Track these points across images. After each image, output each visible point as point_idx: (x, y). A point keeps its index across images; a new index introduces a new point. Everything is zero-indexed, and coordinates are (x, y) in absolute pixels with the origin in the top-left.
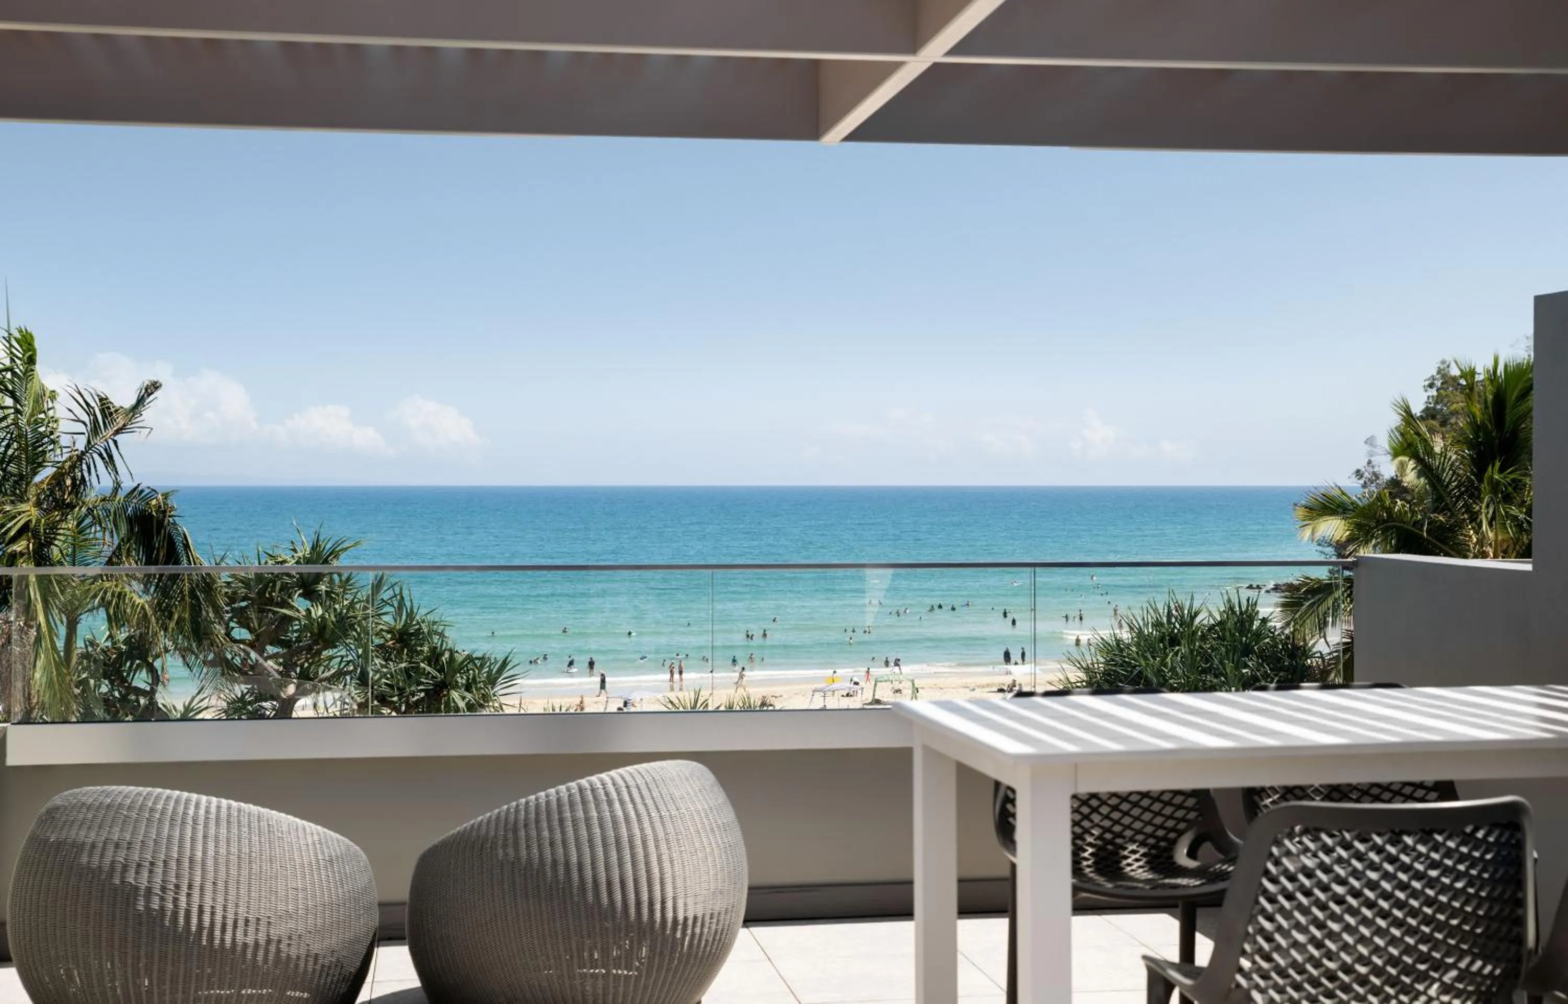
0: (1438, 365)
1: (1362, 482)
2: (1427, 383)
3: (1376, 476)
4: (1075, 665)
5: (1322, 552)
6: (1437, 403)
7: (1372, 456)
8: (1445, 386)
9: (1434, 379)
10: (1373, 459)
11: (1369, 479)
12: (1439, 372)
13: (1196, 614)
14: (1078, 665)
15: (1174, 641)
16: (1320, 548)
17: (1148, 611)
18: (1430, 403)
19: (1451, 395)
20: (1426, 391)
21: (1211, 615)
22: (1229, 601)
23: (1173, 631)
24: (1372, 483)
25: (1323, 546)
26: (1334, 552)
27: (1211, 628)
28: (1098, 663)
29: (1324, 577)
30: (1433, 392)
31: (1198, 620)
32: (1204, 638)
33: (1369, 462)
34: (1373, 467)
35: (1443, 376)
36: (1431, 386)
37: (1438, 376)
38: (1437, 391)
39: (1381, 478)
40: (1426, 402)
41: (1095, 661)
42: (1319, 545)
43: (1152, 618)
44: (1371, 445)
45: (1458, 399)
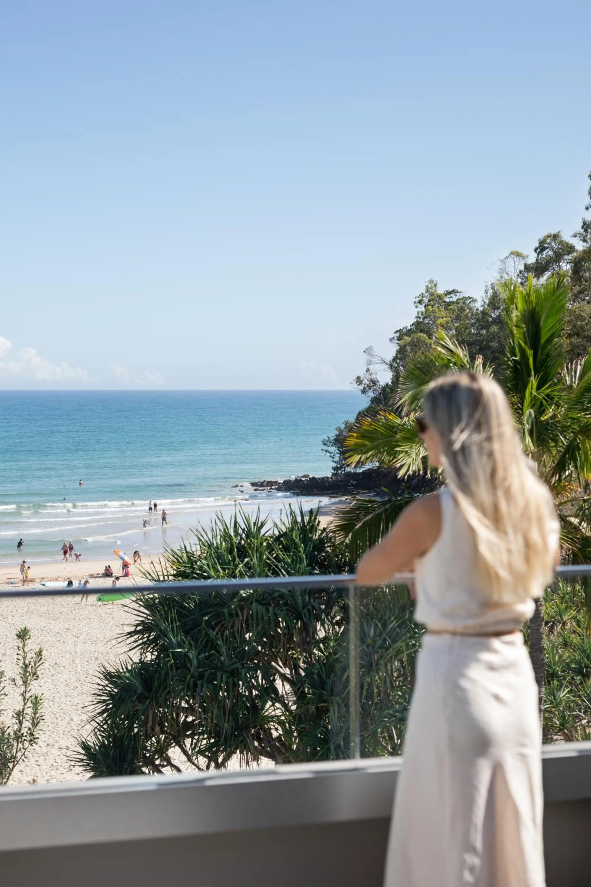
0: (427, 284)
1: (361, 387)
2: (417, 300)
3: (374, 382)
4: (147, 578)
5: (327, 451)
6: (424, 318)
7: (370, 364)
8: (432, 303)
9: (423, 296)
10: (371, 367)
11: (368, 386)
12: (427, 291)
13: (263, 525)
14: (150, 577)
15: (242, 552)
16: (325, 448)
17: (216, 524)
18: (420, 318)
19: (437, 310)
20: (416, 307)
21: (276, 525)
22: (292, 512)
23: (240, 543)
24: (370, 389)
25: (329, 446)
26: (337, 451)
27: (277, 539)
28: (168, 576)
29: (330, 475)
30: (422, 308)
31: (263, 531)
32: (270, 548)
33: (368, 370)
34: (371, 374)
35: (432, 294)
36: (420, 302)
37: (426, 294)
38: (425, 306)
39: (378, 384)
40: (416, 317)
41: (165, 573)
42: (325, 444)
43: (220, 530)
44: (370, 354)
45: (443, 314)
